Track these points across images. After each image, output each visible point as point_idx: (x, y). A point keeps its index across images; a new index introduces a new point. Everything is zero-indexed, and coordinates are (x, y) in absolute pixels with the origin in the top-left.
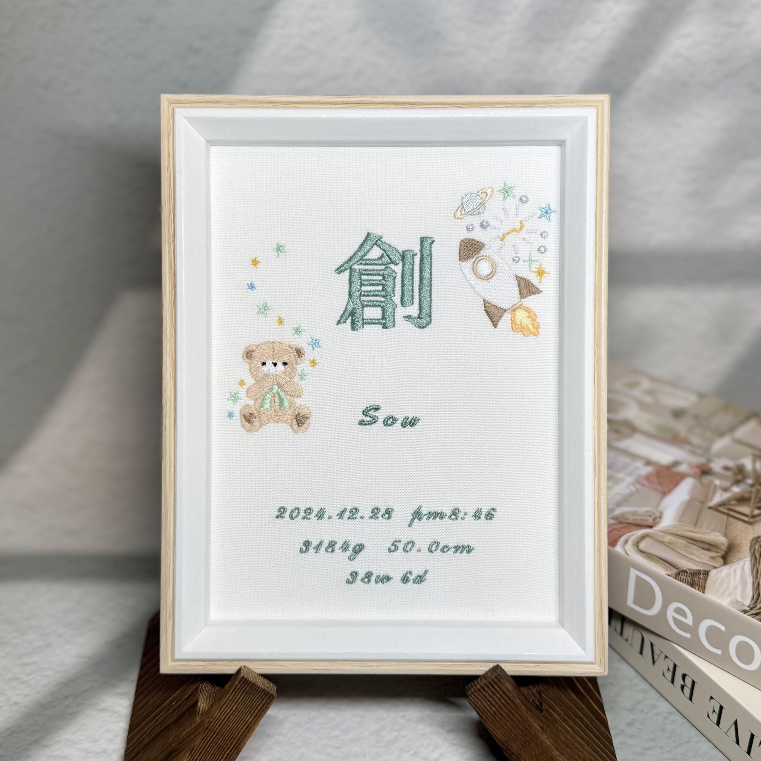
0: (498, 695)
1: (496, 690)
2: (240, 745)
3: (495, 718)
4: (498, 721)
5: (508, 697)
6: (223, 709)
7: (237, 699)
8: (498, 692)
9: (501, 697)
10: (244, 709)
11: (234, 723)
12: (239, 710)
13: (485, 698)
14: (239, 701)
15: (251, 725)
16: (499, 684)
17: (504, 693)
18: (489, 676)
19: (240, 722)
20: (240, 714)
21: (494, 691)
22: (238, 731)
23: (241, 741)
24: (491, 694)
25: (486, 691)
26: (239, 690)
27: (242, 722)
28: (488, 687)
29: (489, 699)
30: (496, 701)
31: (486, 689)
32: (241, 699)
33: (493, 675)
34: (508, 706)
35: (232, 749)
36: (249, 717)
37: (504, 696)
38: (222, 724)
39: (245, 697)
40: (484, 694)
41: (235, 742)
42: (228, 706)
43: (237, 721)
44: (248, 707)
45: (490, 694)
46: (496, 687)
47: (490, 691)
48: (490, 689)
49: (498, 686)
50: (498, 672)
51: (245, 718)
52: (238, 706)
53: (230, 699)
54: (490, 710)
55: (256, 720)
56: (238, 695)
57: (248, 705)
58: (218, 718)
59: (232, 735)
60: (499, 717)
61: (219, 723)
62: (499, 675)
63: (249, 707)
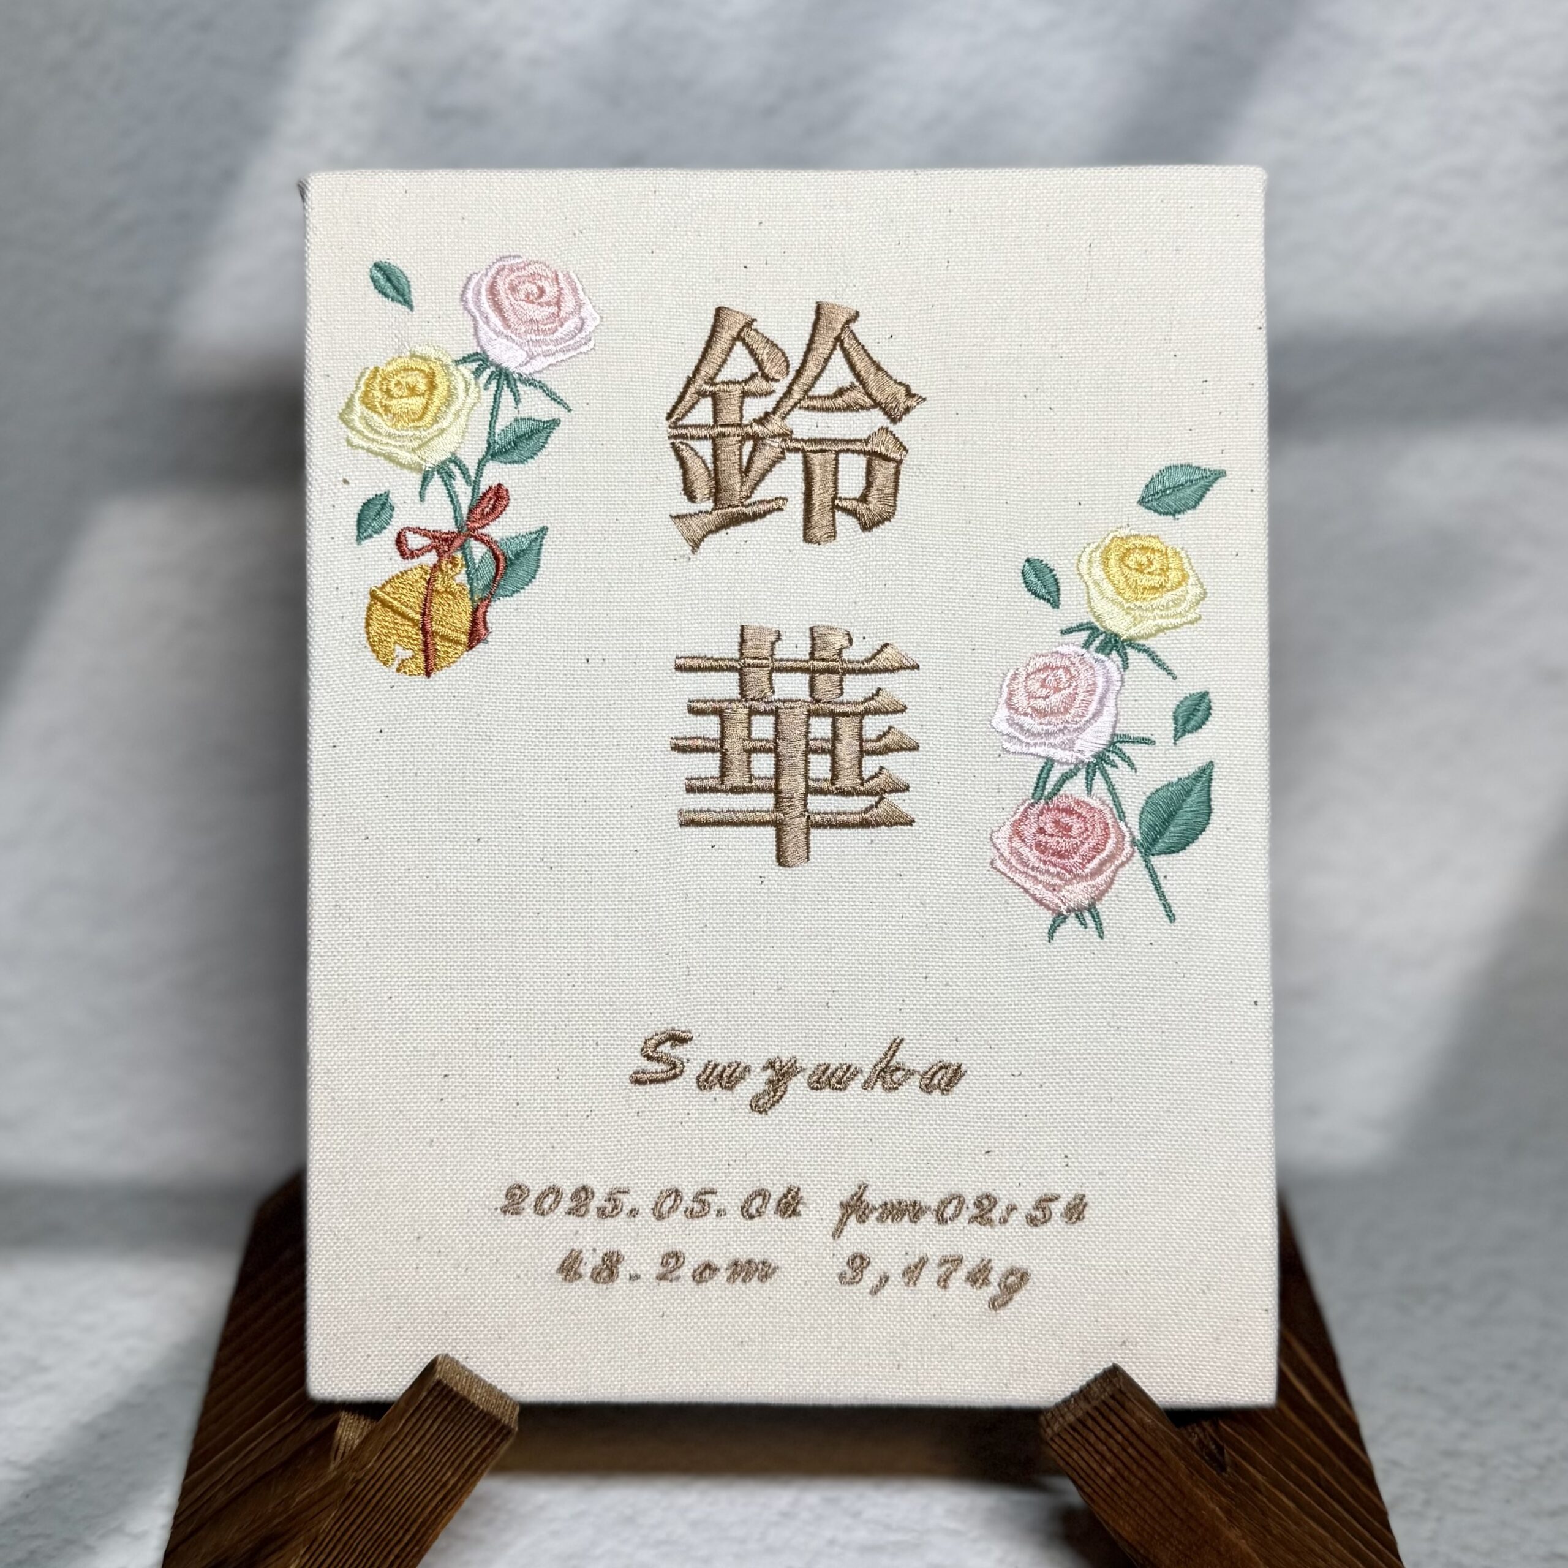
0: (1119, 1438)
1: (1114, 1427)
2: (425, 1538)
3: (1114, 1491)
4: (1120, 1498)
5: (1143, 1442)
6: (389, 1452)
7: (422, 1432)
8: (1119, 1432)
9: (1126, 1442)
10: (438, 1455)
11: (412, 1487)
12: (427, 1456)
13: (1087, 1446)
14: (428, 1436)
15: (453, 1493)
16: (1121, 1412)
17: (1133, 1431)
18: (1095, 1393)
19: (429, 1484)
20: (429, 1467)
21: (1109, 1428)
22: (422, 1505)
23: (428, 1529)
24: (1102, 1435)
25: (1088, 1428)
26: (430, 1411)
27: (432, 1484)
28: (1094, 1419)
29: (1096, 1447)
30: (1115, 1451)
31: (1090, 1423)
32: (433, 1430)
33: (1105, 1390)
34: (1144, 1463)
35: (407, 1545)
36: (449, 1474)
37: (1133, 1439)
38: (386, 1487)
39: (442, 1428)
40: (1084, 1435)
41: (414, 1529)
42: (401, 1447)
43: (420, 1482)
44: (449, 1450)
45: (1099, 1435)
46: (1114, 1418)
47: (1099, 1428)
48: (1100, 1425)
49: (1119, 1417)
50: (1118, 1386)
51: (441, 1474)
52: (424, 1446)
53: (406, 1429)
54: (1101, 1473)
55: (467, 1482)
56: (425, 1421)
57: (448, 1446)
58: (376, 1473)
59: (408, 1513)
60: (1123, 1489)
61: (379, 1483)
62: (1120, 1390)
63: (452, 1450)
